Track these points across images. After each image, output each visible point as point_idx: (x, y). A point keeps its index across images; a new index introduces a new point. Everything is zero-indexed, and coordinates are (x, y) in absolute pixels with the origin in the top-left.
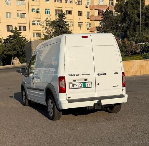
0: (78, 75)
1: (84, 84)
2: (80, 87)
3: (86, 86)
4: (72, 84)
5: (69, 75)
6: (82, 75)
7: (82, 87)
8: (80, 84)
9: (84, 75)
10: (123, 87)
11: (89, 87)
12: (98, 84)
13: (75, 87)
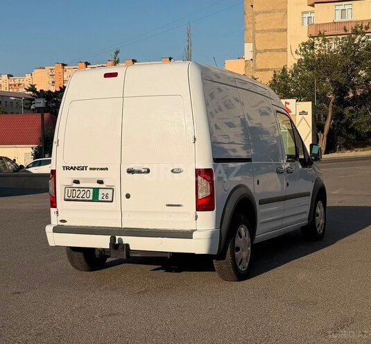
0: (83, 168)
1: (96, 191)
2: (86, 198)
3: (100, 199)
4: (70, 189)
5: (64, 167)
6: (91, 169)
7: (91, 198)
8: (86, 190)
9: (94, 169)
10: (197, 210)
11: (105, 199)
12: (128, 196)
13: (76, 198)
